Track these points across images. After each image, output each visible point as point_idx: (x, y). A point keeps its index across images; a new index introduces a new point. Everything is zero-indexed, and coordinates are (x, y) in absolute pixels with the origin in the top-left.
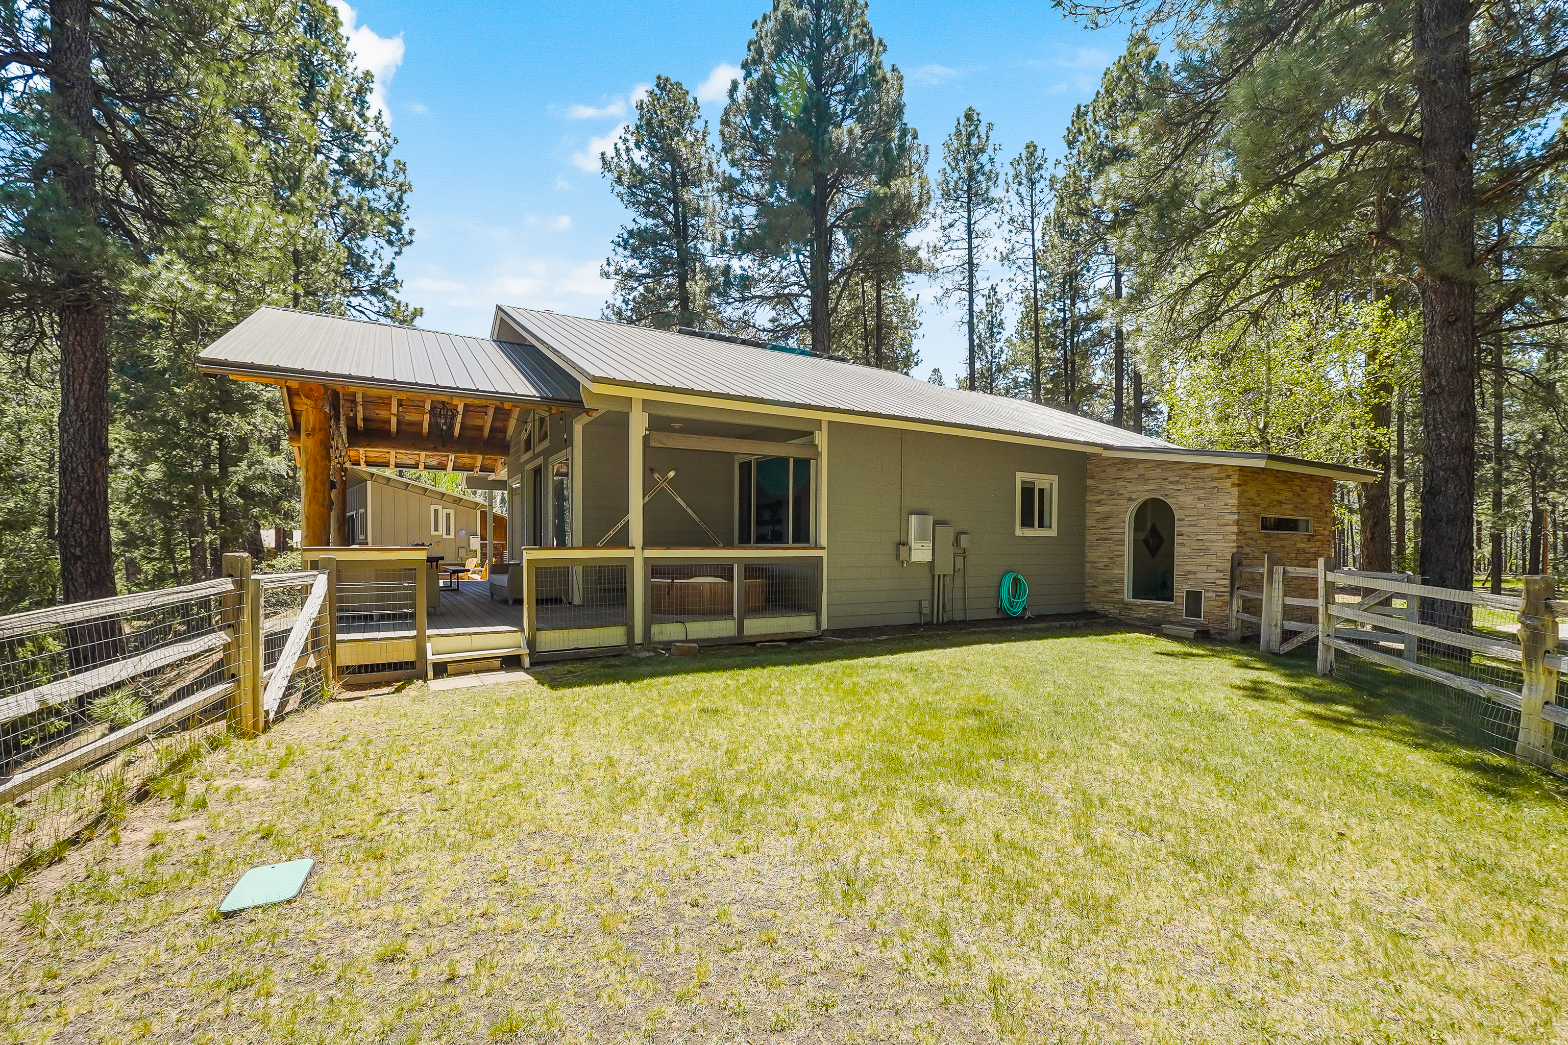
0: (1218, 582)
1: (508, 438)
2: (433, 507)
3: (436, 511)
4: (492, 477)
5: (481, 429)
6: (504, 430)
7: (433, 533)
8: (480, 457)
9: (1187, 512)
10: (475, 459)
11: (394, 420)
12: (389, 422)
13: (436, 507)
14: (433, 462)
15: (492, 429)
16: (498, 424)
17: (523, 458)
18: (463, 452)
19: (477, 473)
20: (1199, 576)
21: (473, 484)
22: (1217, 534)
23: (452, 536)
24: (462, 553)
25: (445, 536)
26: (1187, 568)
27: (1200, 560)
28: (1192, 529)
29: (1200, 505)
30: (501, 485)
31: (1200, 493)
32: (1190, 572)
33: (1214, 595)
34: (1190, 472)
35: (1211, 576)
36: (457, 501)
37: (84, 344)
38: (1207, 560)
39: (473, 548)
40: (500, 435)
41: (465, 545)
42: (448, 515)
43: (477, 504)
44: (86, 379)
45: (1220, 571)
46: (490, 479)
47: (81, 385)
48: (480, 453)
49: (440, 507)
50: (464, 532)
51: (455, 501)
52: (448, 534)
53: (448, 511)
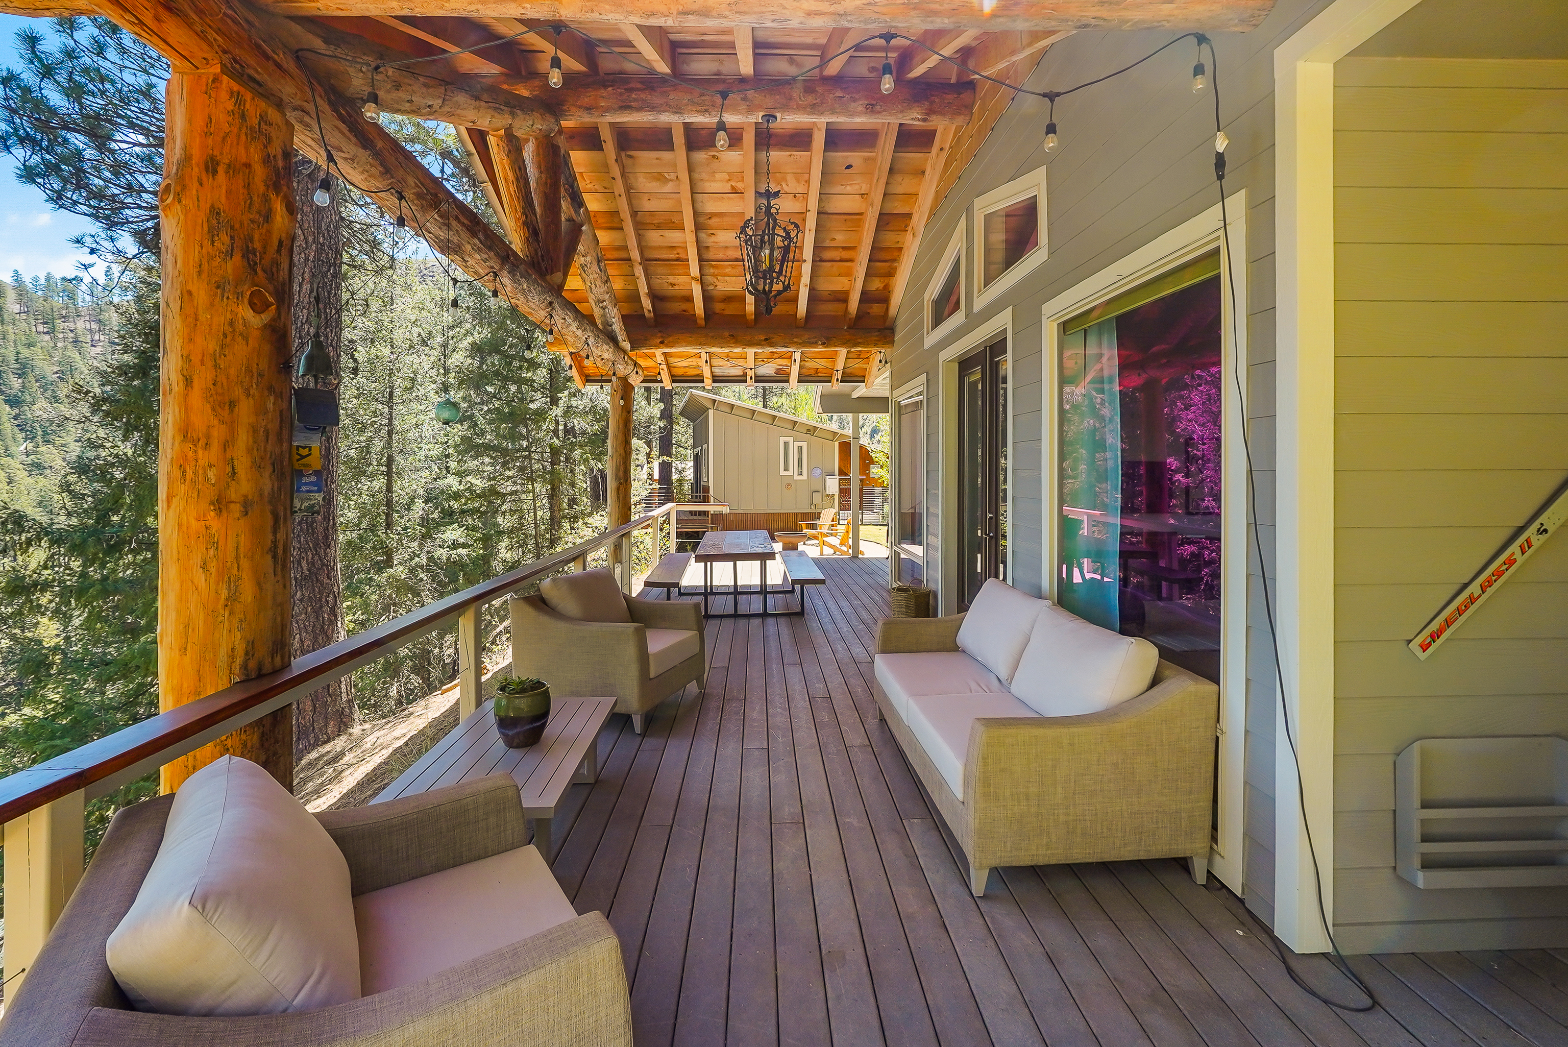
1: (893, 311)
2: (782, 439)
3: (786, 444)
4: (861, 390)
5: (842, 298)
6: (884, 298)
7: (782, 473)
8: (843, 352)
10: (833, 357)
11: (697, 291)
12: (689, 299)
13: (786, 439)
14: (768, 369)
15: (866, 298)
16: (876, 284)
17: (931, 339)
18: (814, 344)
19: (836, 387)
21: (831, 404)
23: (804, 477)
24: (817, 498)
25: (796, 477)
30: (878, 404)
36: (812, 430)
37: (306, 225)
39: (829, 491)
40: (876, 309)
41: (819, 487)
42: (800, 449)
43: (835, 433)
44: (307, 276)
46: (855, 395)
47: (301, 285)
48: (843, 344)
49: (791, 440)
50: (819, 471)
51: (808, 430)
52: (800, 474)
53: (800, 444)
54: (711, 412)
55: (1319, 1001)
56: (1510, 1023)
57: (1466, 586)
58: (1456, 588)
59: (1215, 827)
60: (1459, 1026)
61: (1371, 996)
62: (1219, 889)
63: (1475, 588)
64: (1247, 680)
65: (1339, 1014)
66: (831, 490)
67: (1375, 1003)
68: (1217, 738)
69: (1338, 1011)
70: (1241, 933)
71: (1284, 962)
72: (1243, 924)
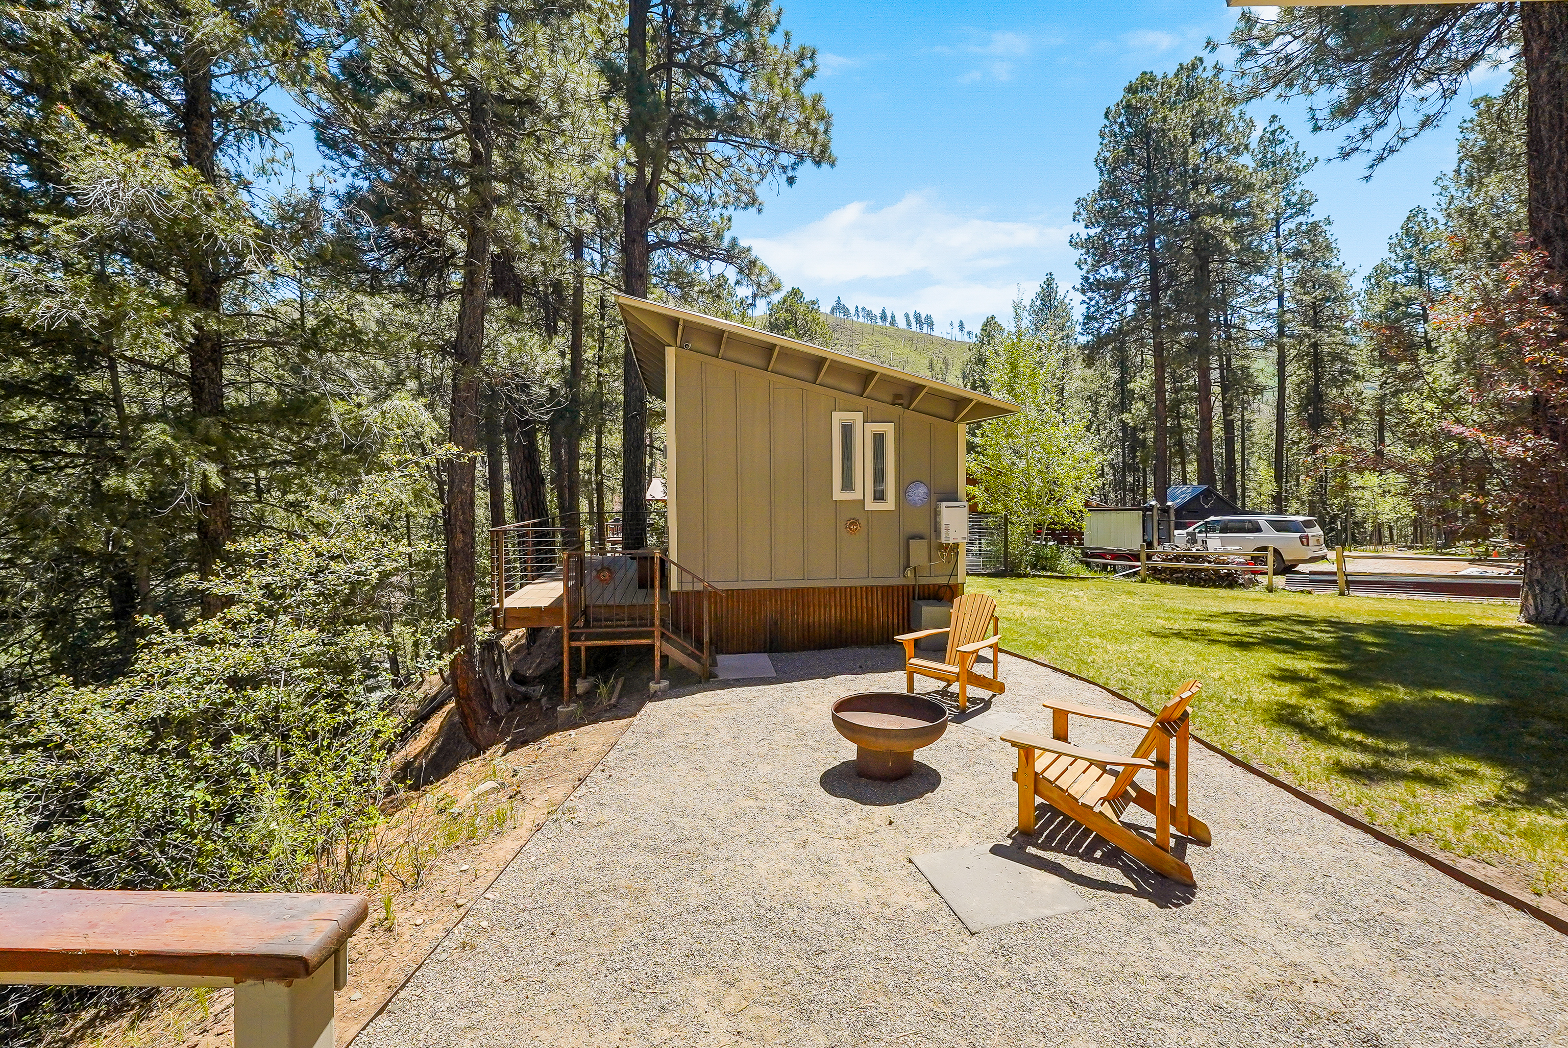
2: (838, 418)
3: (847, 431)
7: (838, 494)
13: (848, 416)
23: (889, 504)
24: (919, 552)
25: (871, 505)
36: (904, 396)
39: (947, 537)
41: (922, 526)
42: (878, 437)
49: (858, 417)
50: (922, 490)
51: (897, 396)
52: (879, 496)
53: (879, 427)
54: (670, 353)
66: (951, 536)
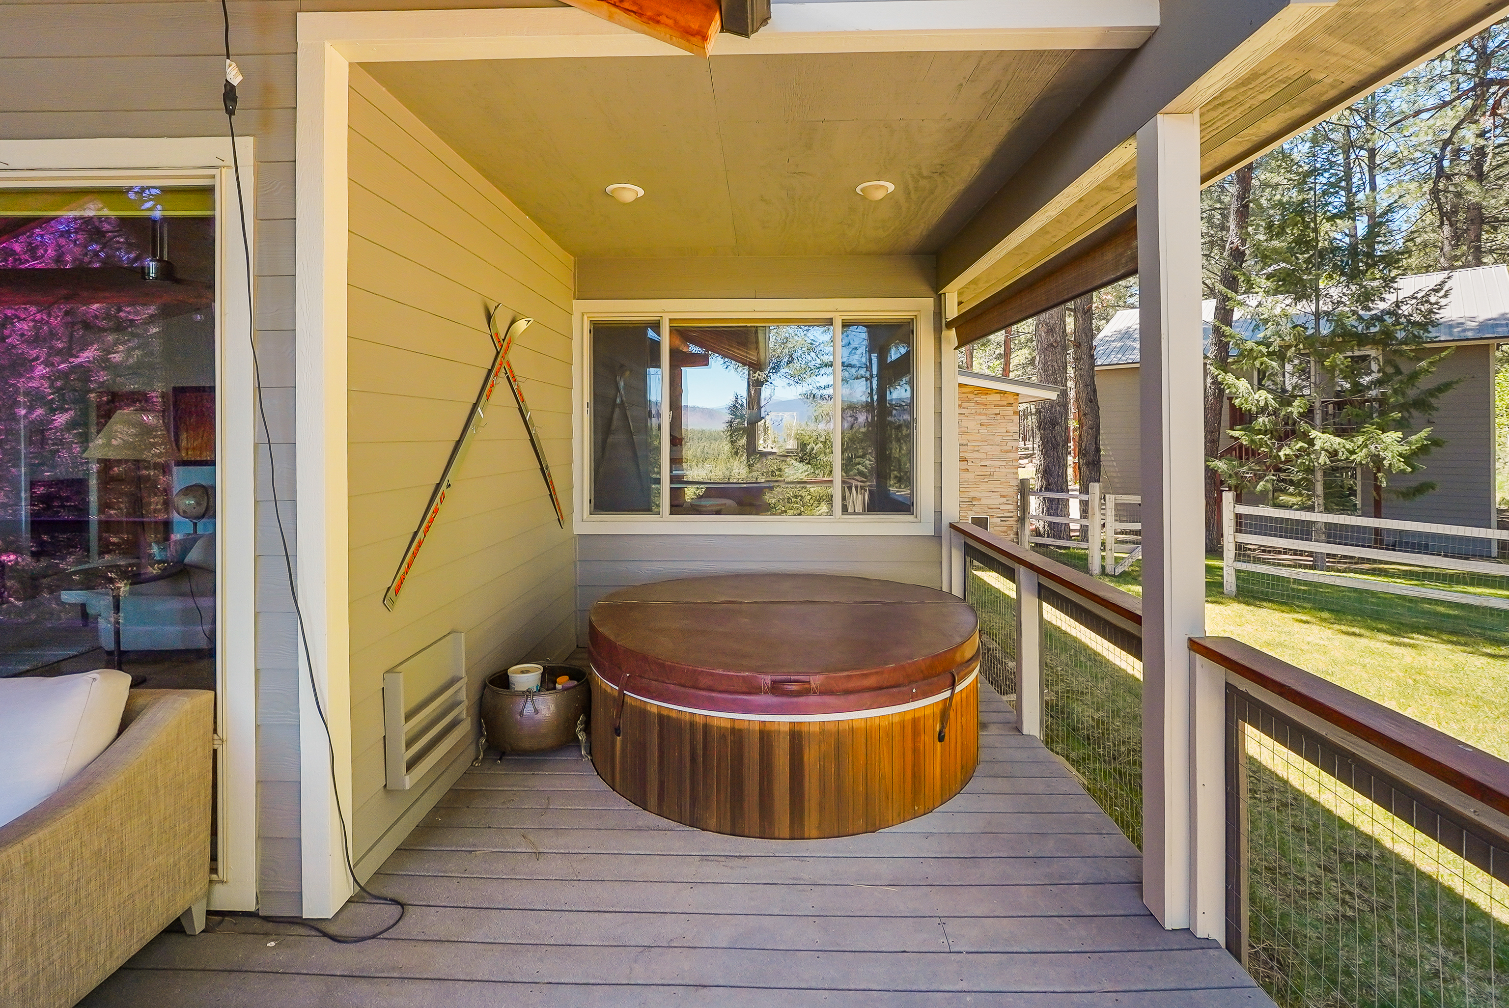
0: (1002, 507)
9: (971, 438)
20: (983, 501)
22: (1000, 460)
26: (972, 494)
27: (984, 486)
28: (976, 455)
29: (983, 431)
31: (983, 419)
32: (974, 498)
33: (999, 520)
34: (971, 396)
35: (996, 501)
38: (991, 485)
45: (1004, 497)
55: (369, 941)
56: (468, 849)
57: (416, 533)
58: (411, 536)
59: (214, 858)
60: (451, 875)
61: (396, 902)
62: (221, 922)
63: (421, 534)
64: (257, 671)
65: (388, 936)
67: (402, 905)
68: (215, 752)
69: (385, 935)
70: (272, 944)
71: (325, 935)
72: (266, 934)
